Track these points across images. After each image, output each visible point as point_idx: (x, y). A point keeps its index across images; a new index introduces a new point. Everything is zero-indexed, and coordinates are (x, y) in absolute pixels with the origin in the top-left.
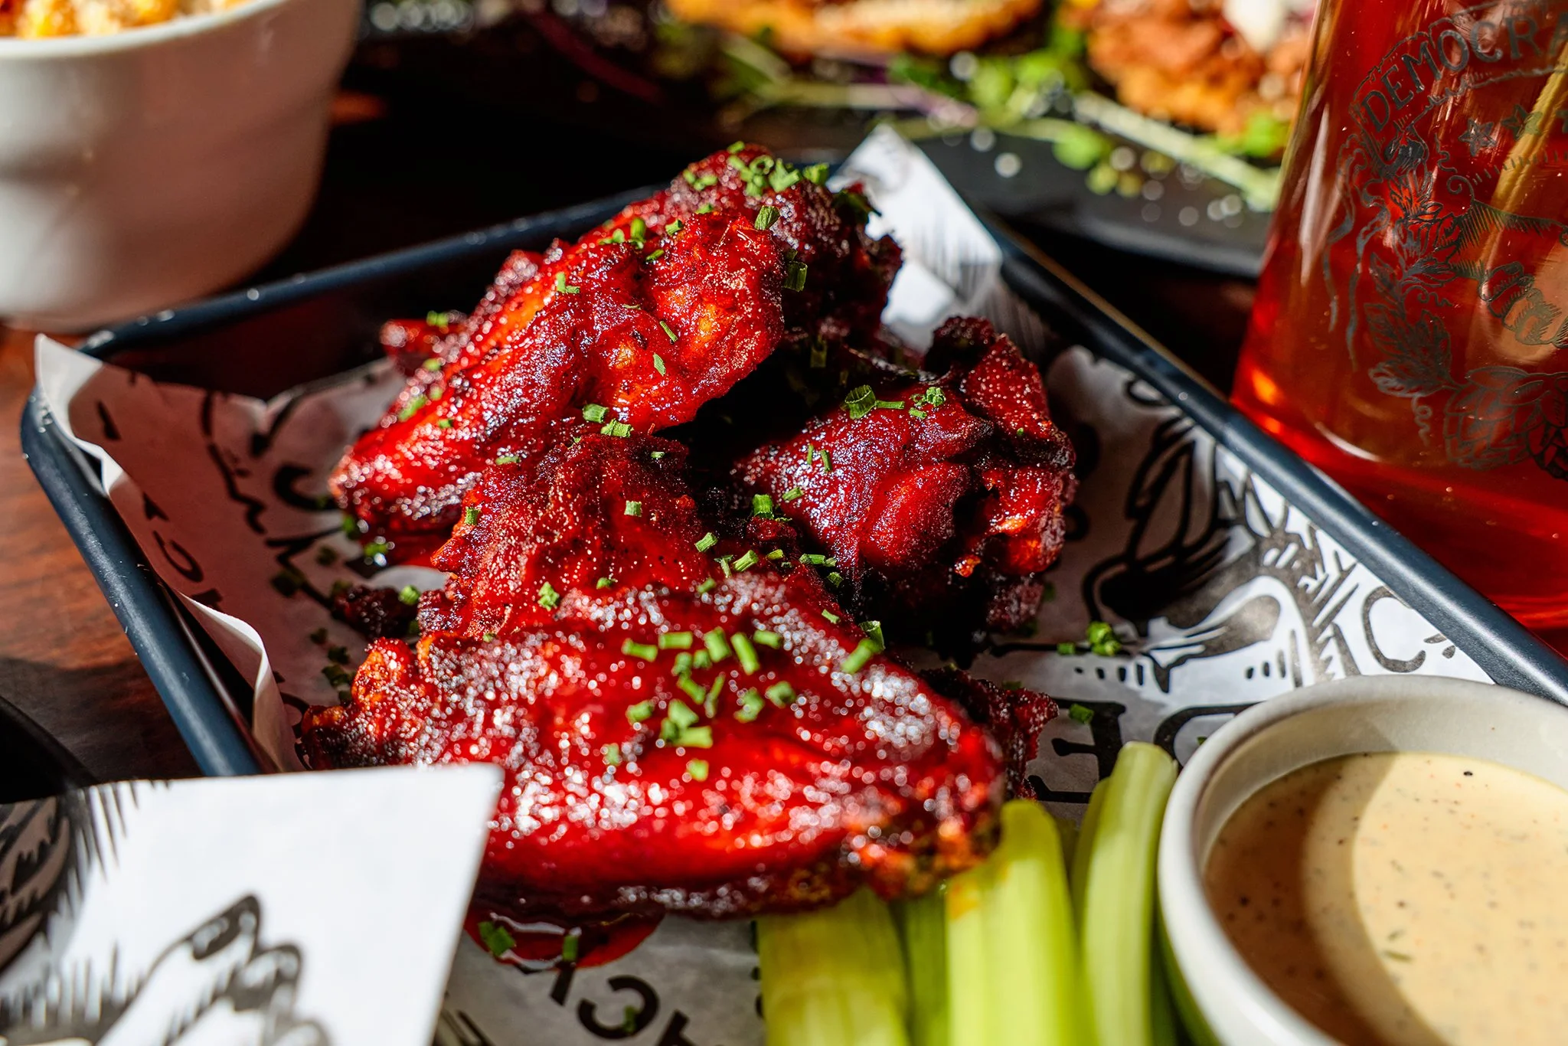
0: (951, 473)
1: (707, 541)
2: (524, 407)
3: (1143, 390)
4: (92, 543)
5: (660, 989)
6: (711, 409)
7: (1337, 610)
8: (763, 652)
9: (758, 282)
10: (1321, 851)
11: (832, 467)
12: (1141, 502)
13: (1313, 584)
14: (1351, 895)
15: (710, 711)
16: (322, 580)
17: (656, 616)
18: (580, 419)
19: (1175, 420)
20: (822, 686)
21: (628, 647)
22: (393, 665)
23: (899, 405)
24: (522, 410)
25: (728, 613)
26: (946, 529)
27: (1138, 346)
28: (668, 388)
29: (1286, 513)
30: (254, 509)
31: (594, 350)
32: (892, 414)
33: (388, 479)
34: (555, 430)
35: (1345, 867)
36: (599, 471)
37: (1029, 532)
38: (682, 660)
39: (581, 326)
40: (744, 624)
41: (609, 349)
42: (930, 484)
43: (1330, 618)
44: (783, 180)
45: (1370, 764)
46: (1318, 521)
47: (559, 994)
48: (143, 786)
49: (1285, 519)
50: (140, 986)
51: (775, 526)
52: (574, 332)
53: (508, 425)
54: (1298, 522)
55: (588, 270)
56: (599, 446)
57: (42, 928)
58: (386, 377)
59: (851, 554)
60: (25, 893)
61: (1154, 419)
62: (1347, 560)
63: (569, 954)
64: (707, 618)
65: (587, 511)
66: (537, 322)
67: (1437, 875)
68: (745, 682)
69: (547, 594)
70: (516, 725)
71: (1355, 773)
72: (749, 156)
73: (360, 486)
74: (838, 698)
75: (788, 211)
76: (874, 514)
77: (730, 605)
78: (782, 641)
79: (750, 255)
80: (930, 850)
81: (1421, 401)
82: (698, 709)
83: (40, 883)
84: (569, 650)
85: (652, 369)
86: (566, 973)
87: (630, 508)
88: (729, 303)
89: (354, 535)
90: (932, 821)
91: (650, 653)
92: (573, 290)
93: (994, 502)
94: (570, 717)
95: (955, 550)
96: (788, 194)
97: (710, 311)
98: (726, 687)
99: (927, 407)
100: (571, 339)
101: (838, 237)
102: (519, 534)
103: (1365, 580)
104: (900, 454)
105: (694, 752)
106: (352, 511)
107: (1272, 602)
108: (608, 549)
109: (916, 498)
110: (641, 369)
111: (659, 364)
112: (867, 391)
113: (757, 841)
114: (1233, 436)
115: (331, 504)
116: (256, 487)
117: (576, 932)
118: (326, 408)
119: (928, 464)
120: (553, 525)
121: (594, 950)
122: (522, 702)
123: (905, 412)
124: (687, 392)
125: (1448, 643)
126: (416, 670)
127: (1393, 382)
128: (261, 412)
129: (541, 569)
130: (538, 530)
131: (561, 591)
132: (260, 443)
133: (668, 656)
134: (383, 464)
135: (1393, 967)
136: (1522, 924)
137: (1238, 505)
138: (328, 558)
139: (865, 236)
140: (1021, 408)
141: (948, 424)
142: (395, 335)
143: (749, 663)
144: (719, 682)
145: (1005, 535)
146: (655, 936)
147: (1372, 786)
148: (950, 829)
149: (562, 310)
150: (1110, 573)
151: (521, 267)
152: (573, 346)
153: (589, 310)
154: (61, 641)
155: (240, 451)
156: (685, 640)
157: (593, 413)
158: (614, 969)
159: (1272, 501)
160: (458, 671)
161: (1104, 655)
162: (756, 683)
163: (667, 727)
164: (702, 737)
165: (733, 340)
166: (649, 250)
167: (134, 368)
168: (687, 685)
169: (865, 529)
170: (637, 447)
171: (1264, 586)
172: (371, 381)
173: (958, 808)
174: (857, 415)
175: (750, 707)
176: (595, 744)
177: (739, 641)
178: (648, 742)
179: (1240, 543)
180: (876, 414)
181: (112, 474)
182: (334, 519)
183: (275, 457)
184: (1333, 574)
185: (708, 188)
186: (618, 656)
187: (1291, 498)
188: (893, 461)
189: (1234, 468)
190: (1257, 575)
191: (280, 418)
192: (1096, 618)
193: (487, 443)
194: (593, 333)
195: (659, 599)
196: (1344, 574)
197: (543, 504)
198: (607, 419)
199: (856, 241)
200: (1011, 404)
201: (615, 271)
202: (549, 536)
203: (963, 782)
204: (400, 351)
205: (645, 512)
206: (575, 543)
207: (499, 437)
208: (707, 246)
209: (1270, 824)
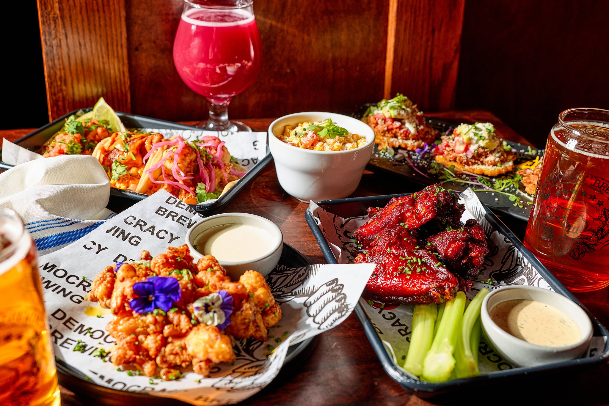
0: (463, 243)
1: (418, 247)
2: (390, 221)
3: (507, 240)
4: (316, 232)
5: (396, 315)
6: (423, 226)
7: (534, 281)
8: (422, 262)
9: (433, 204)
10: (514, 311)
11: (442, 240)
12: (504, 261)
13: (531, 276)
14: (517, 318)
15: (412, 270)
16: (350, 249)
17: (406, 254)
18: (399, 225)
19: (512, 246)
20: (431, 269)
21: (400, 258)
22: (361, 257)
23: (456, 230)
24: (390, 222)
25: (418, 255)
26: (461, 253)
27: (508, 231)
28: (415, 221)
29: (528, 263)
30: (340, 236)
31: (404, 213)
32: (454, 232)
33: (365, 232)
34: (395, 226)
35: (517, 314)
36: (401, 232)
37: (477, 257)
38: (409, 261)
39: (402, 209)
40: (421, 257)
41: (406, 213)
42: (458, 244)
43: (532, 283)
44: (443, 190)
45: (528, 302)
46: (533, 265)
47: (380, 312)
48: (321, 265)
49: (528, 264)
50: (318, 290)
51: (430, 247)
52: (401, 209)
53: (387, 224)
54: (530, 265)
55: (405, 200)
56: (402, 228)
57: (303, 283)
58: (367, 218)
59: (443, 255)
60: (300, 279)
61: (509, 245)
62: (537, 272)
63: (382, 307)
64: (414, 255)
65: (398, 238)
66: (395, 207)
67: (534, 318)
68: (418, 266)
69: (389, 250)
70: (380, 267)
71: (525, 302)
72: (437, 186)
73: (360, 233)
74: (433, 271)
75: (442, 195)
76: (448, 248)
77: (419, 254)
78: (426, 261)
79: (432, 200)
80: (443, 294)
81: (549, 241)
82: (410, 269)
83: (302, 278)
84: (391, 257)
85: (413, 217)
86: (382, 310)
87: (405, 239)
88: (427, 207)
89: (357, 243)
90: (444, 289)
91: (404, 259)
92: (402, 203)
93: (470, 250)
94: (389, 267)
95: (463, 258)
96: (443, 192)
97: (424, 209)
98: (415, 266)
99: (460, 231)
100: (400, 211)
101: (451, 201)
102: (386, 240)
103: (539, 276)
104: (454, 238)
105: (408, 275)
106: (357, 239)
107: (524, 279)
108: (400, 244)
109: (456, 247)
110: (411, 217)
111: (414, 217)
112: (450, 227)
113: (415, 289)
114: (521, 249)
115: (353, 238)
116: (341, 233)
117: (384, 304)
118: (355, 222)
119: (459, 241)
120: (392, 239)
121: (386, 307)
122: (382, 264)
123: (457, 232)
124: (419, 222)
125: (551, 287)
126: (365, 259)
127: (545, 237)
128: (344, 220)
129: (388, 246)
130: (389, 240)
131: (391, 249)
132: (342, 226)
133: (407, 260)
134: (364, 230)
135: (520, 328)
136: (546, 327)
137: (520, 262)
138: (351, 246)
139: (457, 203)
140: (478, 235)
141: (463, 234)
142: (370, 209)
143: (420, 263)
144: (414, 265)
145: (472, 257)
146: (397, 308)
147: (527, 305)
148: (447, 290)
149: (399, 205)
150: (496, 273)
151: (394, 200)
152: (400, 212)
153: (404, 206)
154: (305, 251)
155: (339, 226)
156: (410, 258)
157: (402, 224)
158: (389, 311)
159: (526, 261)
160: (372, 259)
161: (489, 284)
162: (421, 267)
163: (404, 271)
164: (410, 273)
165: (427, 214)
166: (416, 198)
167: (324, 208)
168: (409, 265)
169: (446, 251)
170: (408, 230)
171: (523, 277)
172: (364, 218)
173: (449, 287)
174: (448, 231)
175: (419, 270)
176: (392, 272)
177: (419, 259)
178: (401, 272)
179: (520, 269)
180: (451, 232)
181: (319, 223)
182: (353, 240)
183: (344, 229)
184: (534, 274)
185: (430, 190)
186: (398, 258)
187: (529, 261)
188: (453, 240)
189: (521, 255)
190: (522, 275)
191: (347, 222)
192: (490, 278)
193: (382, 228)
194: (404, 210)
195: (407, 251)
196: (536, 275)
197: (390, 236)
198: (404, 225)
199: (454, 203)
200: (477, 234)
201: (409, 200)
202: (391, 241)
203: (450, 284)
204: (370, 212)
205: (408, 240)
206: (394, 243)
207: (385, 227)
208: (425, 198)
209: (506, 307)
